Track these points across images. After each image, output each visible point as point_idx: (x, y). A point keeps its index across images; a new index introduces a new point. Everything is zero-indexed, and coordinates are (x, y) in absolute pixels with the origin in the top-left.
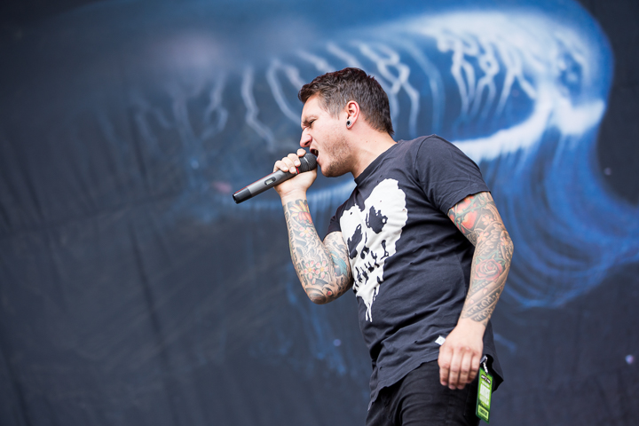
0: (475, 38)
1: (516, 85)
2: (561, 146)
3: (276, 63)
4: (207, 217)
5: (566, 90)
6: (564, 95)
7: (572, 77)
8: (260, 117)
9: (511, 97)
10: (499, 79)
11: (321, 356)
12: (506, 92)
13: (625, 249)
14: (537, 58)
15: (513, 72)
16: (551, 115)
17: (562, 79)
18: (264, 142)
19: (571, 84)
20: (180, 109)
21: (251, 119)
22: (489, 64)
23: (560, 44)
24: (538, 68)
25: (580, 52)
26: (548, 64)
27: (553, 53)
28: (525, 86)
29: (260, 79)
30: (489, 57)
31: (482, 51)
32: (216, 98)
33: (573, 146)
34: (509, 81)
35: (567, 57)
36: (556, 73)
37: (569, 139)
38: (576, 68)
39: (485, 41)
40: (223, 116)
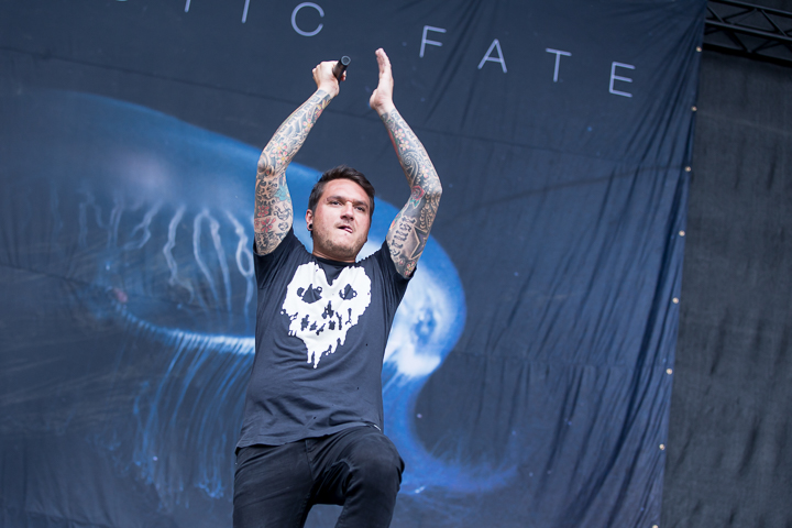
2: (393, 380)
3: (206, 212)
4: (99, 315)
5: (416, 338)
6: (412, 341)
7: (425, 329)
8: (173, 251)
11: (138, 464)
16: (395, 352)
17: (418, 327)
18: (169, 274)
19: (422, 334)
20: (116, 215)
21: (166, 249)
23: (428, 299)
25: (440, 311)
26: (412, 312)
27: (420, 304)
29: (188, 219)
32: (148, 219)
33: (402, 384)
35: (429, 312)
36: (415, 321)
37: (402, 375)
38: (431, 324)
40: (148, 235)
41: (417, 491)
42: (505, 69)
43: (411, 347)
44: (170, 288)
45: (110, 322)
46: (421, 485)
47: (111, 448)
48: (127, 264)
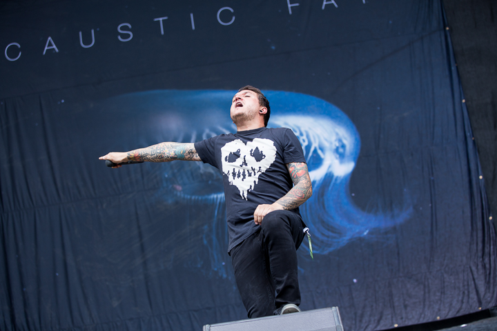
0: (299, 128)
1: (315, 151)
2: (333, 180)
3: (207, 131)
4: (170, 201)
5: (338, 156)
6: (337, 158)
7: (341, 150)
9: (312, 156)
10: (308, 147)
11: (216, 269)
12: (310, 154)
13: (357, 231)
14: (326, 140)
15: (315, 145)
16: (330, 167)
17: (337, 150)
18: (199, 168)
19: (340, 153)
22: (304, 141)
23: (337, 134)
24: (326, 144)
25: (345, 139)
26: (331, 143)
27: (334, 138)
28: (319, 152)
30: (304, 137)
31: (301, 134)
33: (339, 181)
34: (312, 149)
35: (340, 140)
36: (334, 147)
37: (337, 177)
38: (343, 146)
39: (303, 130)
41: (365, 233)
42: (336, 6)
43: (336, 162)
44: (202, 175)
45: (177, 203)
46: (366, 229)
47: (199, 266)
48: (176, 171)
